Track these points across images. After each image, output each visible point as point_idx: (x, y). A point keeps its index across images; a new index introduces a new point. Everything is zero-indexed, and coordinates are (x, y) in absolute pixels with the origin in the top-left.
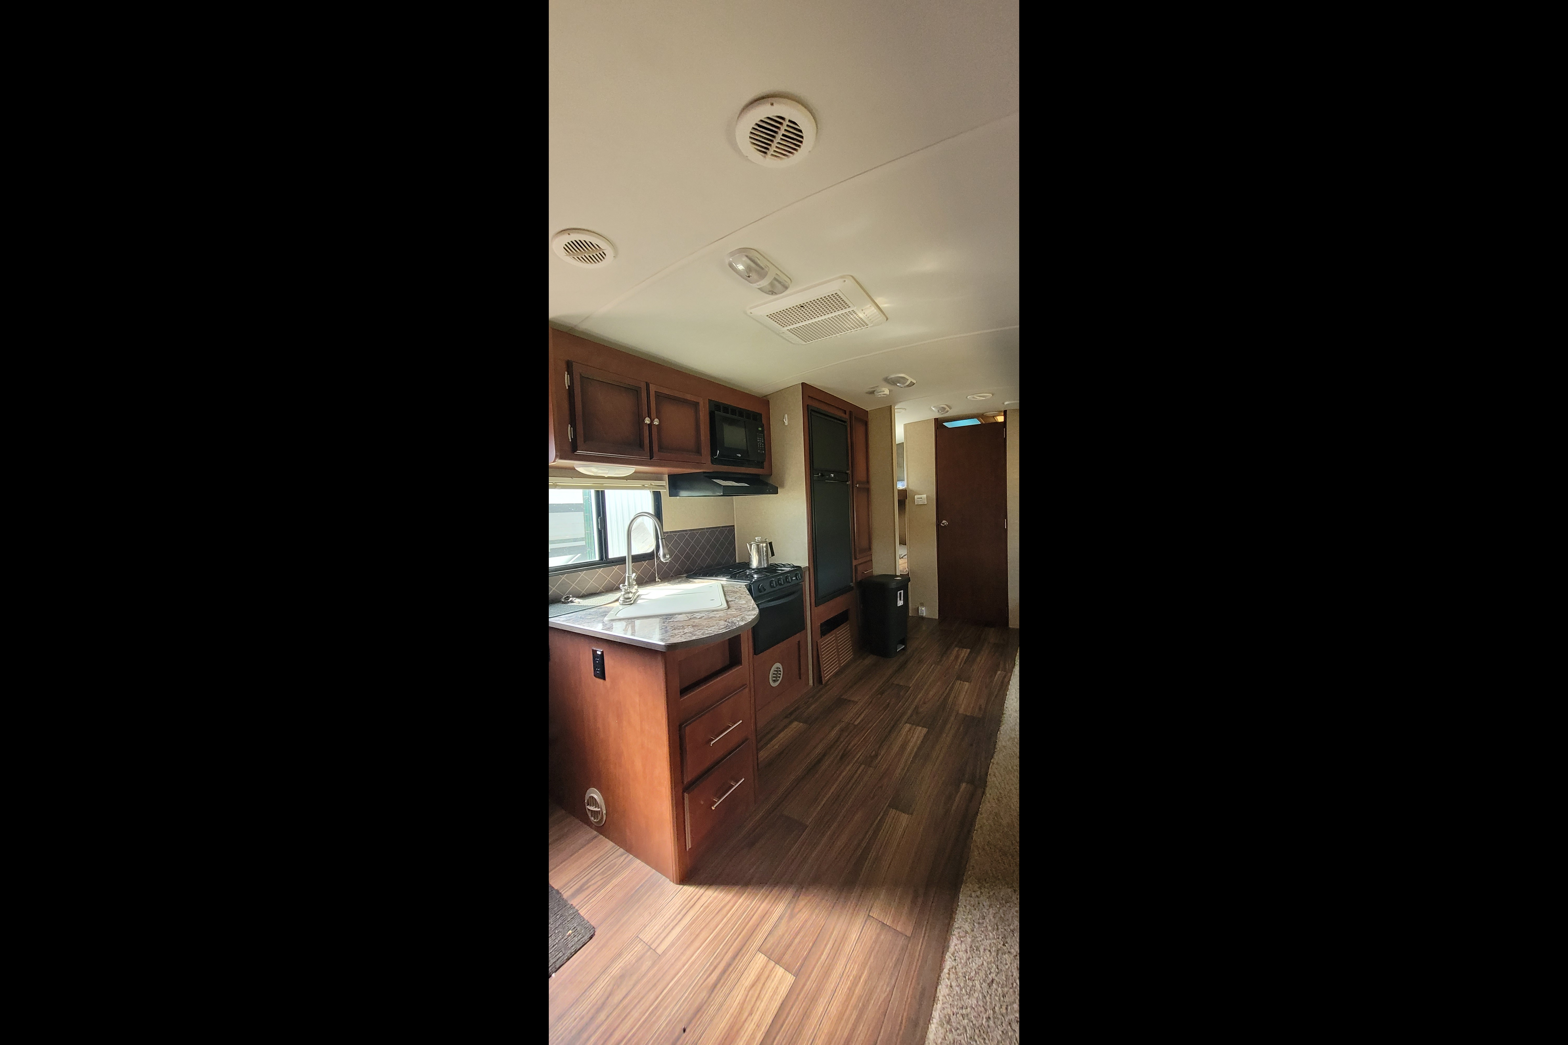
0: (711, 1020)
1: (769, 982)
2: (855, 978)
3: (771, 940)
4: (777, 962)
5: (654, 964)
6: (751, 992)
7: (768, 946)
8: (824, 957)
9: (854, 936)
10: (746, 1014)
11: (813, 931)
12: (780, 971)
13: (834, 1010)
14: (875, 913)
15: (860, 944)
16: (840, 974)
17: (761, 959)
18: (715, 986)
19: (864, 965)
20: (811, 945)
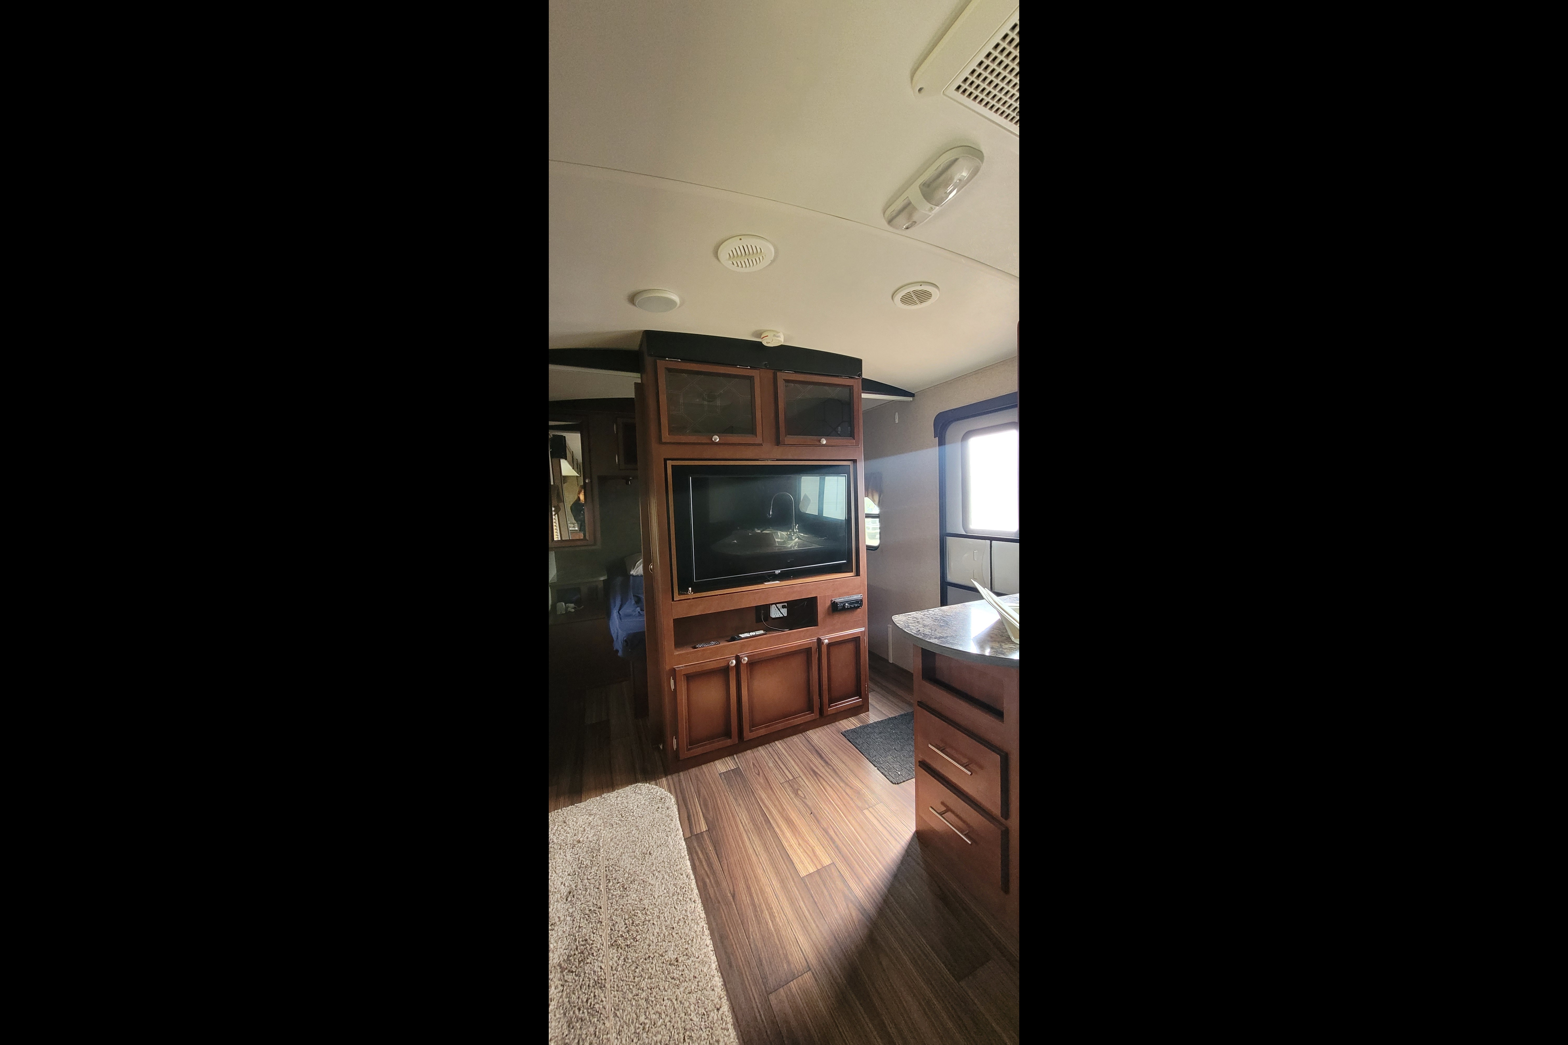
0: (809, 826)
1: (809, 860)
2: (774, 917)
3: (836, 874)
4: (818, 871)
5: (858, 807)
6: (810, 849)
7: (833, 871)
8: (802, 904)
9: (802, 939)
10: (800, 842)
11: (825, 907)
12: (812, 869)
13: (768, 890)
14: (807, 976)
15: (793, 940)
16: (784, 908)
17: (827, 861)
18: (827, 832)
19: (778, 931)
20: (816, 900)
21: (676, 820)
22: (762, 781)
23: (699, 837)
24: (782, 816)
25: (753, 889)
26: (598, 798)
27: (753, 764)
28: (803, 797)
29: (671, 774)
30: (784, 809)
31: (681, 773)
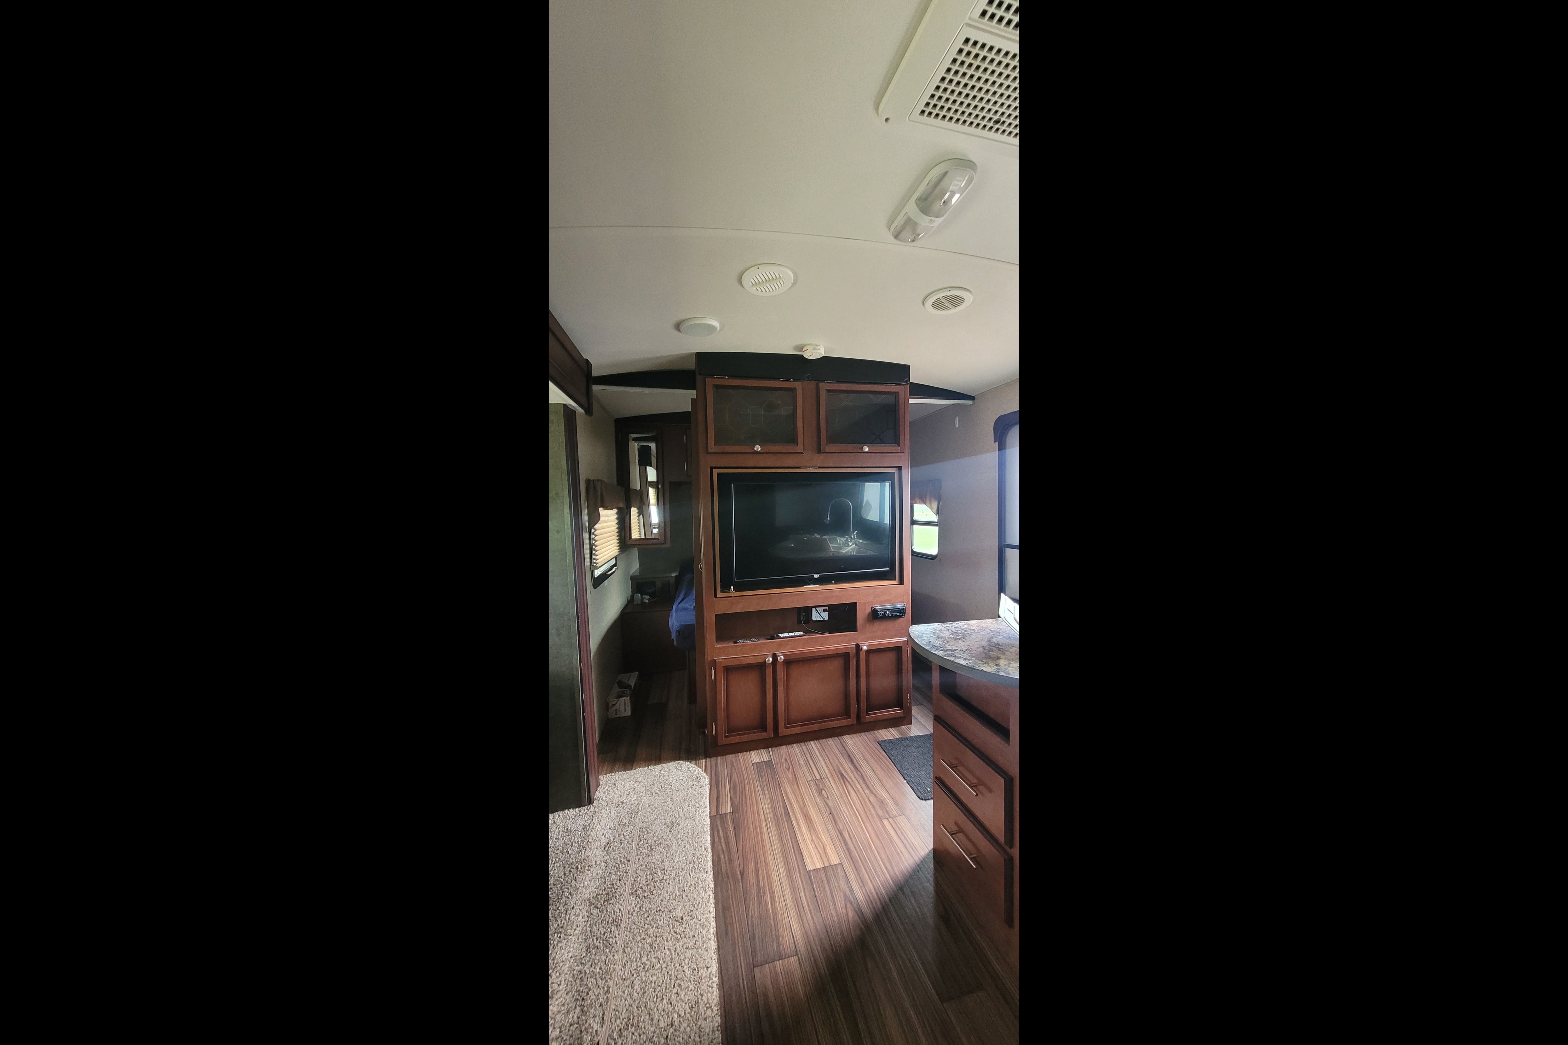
0: (825, 825)
1: (818, 855)
2: (775, 901)
3: (841, 873)
4: (825, 868)
5: (878, 815)
6: (822, 846)
7: (839, 870)
8: (802, 894)
9: (795, 926)
10: (814, 838)
11: (823, 902)
12: (819, 865)
13: (774, 876)
14: (793, 959)
15: (787, 925)
16: (785, 895)
17: (835, 861)
18: (841, 834)
19: (775, 914)
20: (817, 894)
21: (706, 798)
22: (790, 776)
23: (723, 817)
24: (802, 812)
25: (760, 872)
26: (645, 769)
27: (786, 759)
28: (826, 797)
29: (710, 757)
30: (805, 805)
31: (719, 758)
